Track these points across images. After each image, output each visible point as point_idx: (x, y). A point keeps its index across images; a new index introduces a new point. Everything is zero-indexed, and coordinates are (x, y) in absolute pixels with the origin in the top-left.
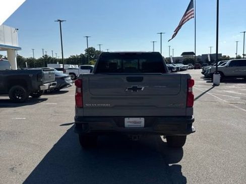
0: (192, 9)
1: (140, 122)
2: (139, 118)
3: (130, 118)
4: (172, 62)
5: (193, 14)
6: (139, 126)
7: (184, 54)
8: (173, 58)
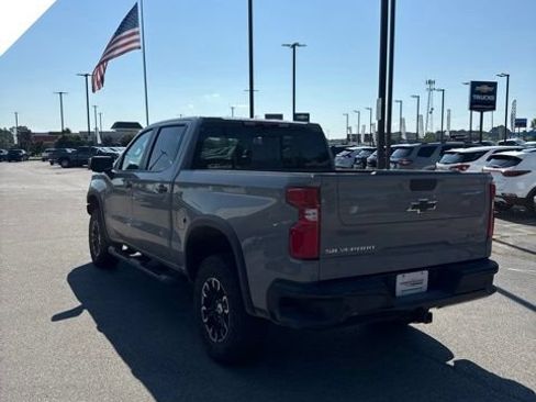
0: (136, 29)
1: (421, 282)
2: (419, 273)
3: (407, 275)
4: (99, 142)
5: (138, 40)
6: (418, 291)
7: (118, 125)
8: (101, 133)
